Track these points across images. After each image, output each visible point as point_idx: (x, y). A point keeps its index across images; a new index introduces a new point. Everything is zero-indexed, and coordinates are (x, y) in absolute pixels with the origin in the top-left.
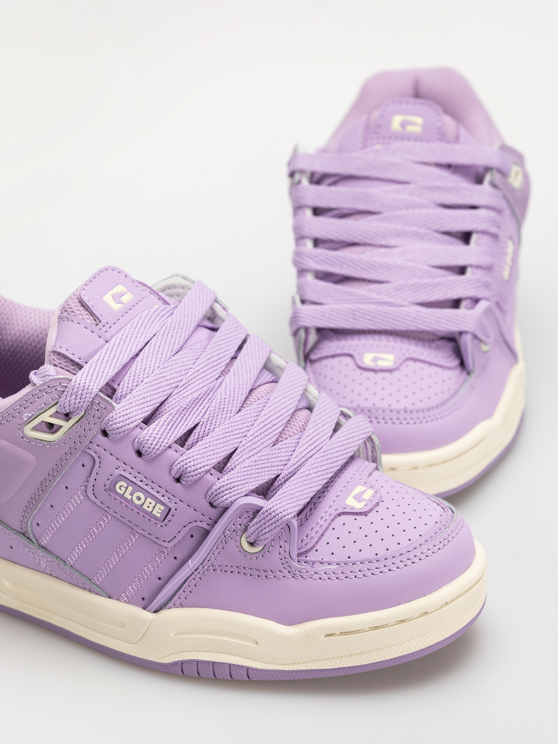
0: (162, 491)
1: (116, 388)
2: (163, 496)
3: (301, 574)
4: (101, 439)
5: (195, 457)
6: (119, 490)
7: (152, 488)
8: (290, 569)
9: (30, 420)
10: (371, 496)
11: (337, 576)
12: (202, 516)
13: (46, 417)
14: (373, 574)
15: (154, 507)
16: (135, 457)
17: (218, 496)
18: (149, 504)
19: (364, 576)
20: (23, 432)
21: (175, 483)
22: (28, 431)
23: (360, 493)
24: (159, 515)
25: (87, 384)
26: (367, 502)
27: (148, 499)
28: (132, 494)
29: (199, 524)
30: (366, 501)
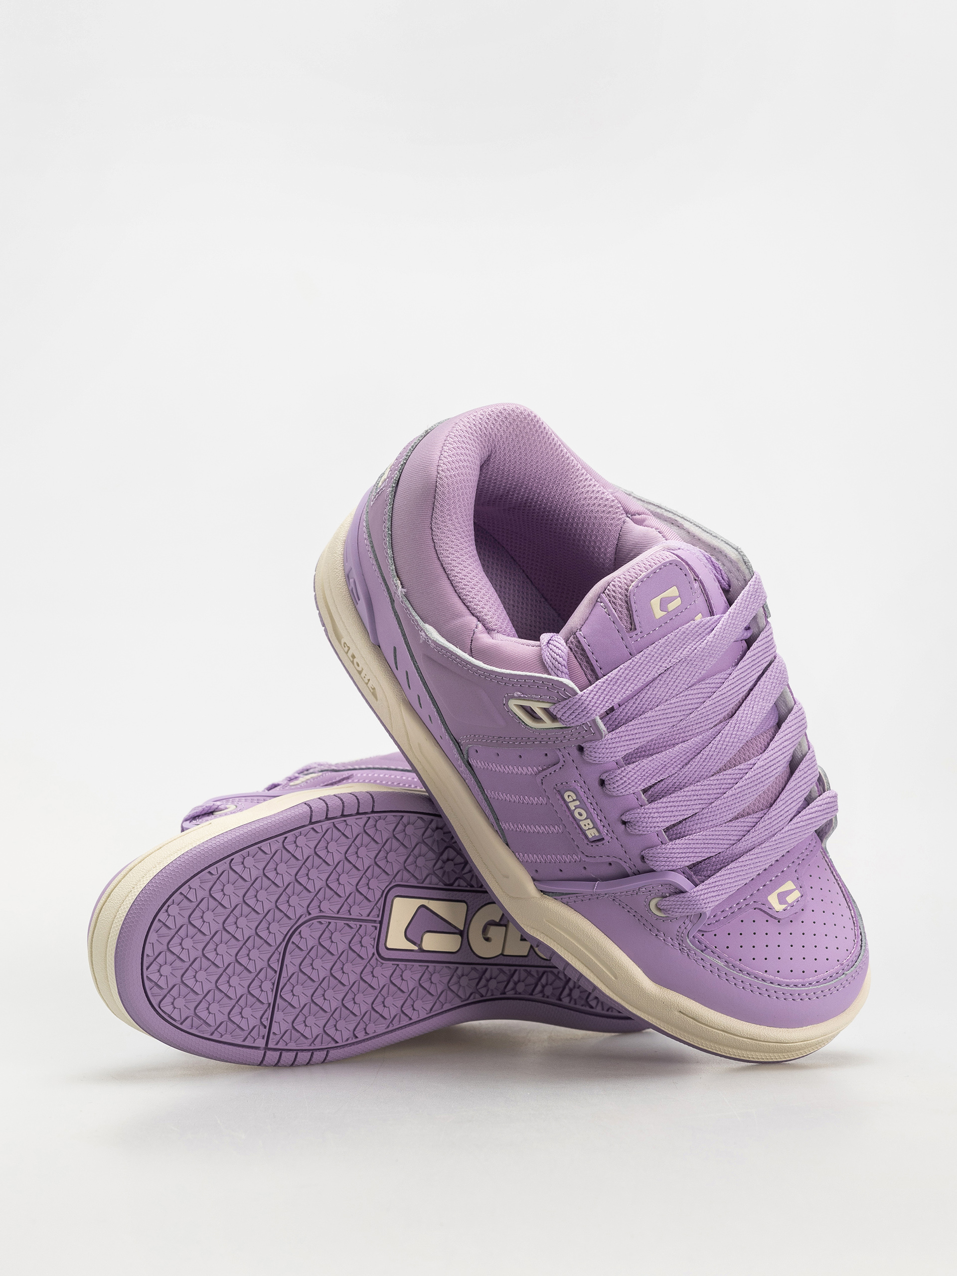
0: (605, 822)
1: (615, 709)
2: (604, 826)
3: (689, 952)
4: (575, 752)
5: (652, 815)
6: (567, 797)
7: (597, 815)
8: (681, 943)
9: (519, 698)
10: (795, 901)
11: (720, 974)
12: (629, 860)
13: (537, 707)
14: (752, 991)
15: (589, 829)
16: (596, 784)
17: (652, 858)
18: (586, 824)
19: (743, 988)
20: (507, 701)
21: (621, 825)
22: (513, 704)
23: (786, 891)
24: (590, 837)
25: (590, 707)
26: (787, 907)
27: (589, 820)
28: (576, 807)
29: (622, 863)
30: (786, 905)
